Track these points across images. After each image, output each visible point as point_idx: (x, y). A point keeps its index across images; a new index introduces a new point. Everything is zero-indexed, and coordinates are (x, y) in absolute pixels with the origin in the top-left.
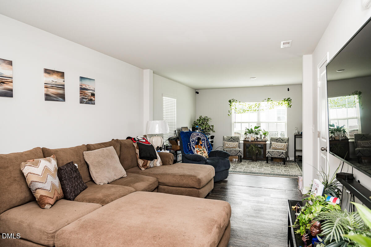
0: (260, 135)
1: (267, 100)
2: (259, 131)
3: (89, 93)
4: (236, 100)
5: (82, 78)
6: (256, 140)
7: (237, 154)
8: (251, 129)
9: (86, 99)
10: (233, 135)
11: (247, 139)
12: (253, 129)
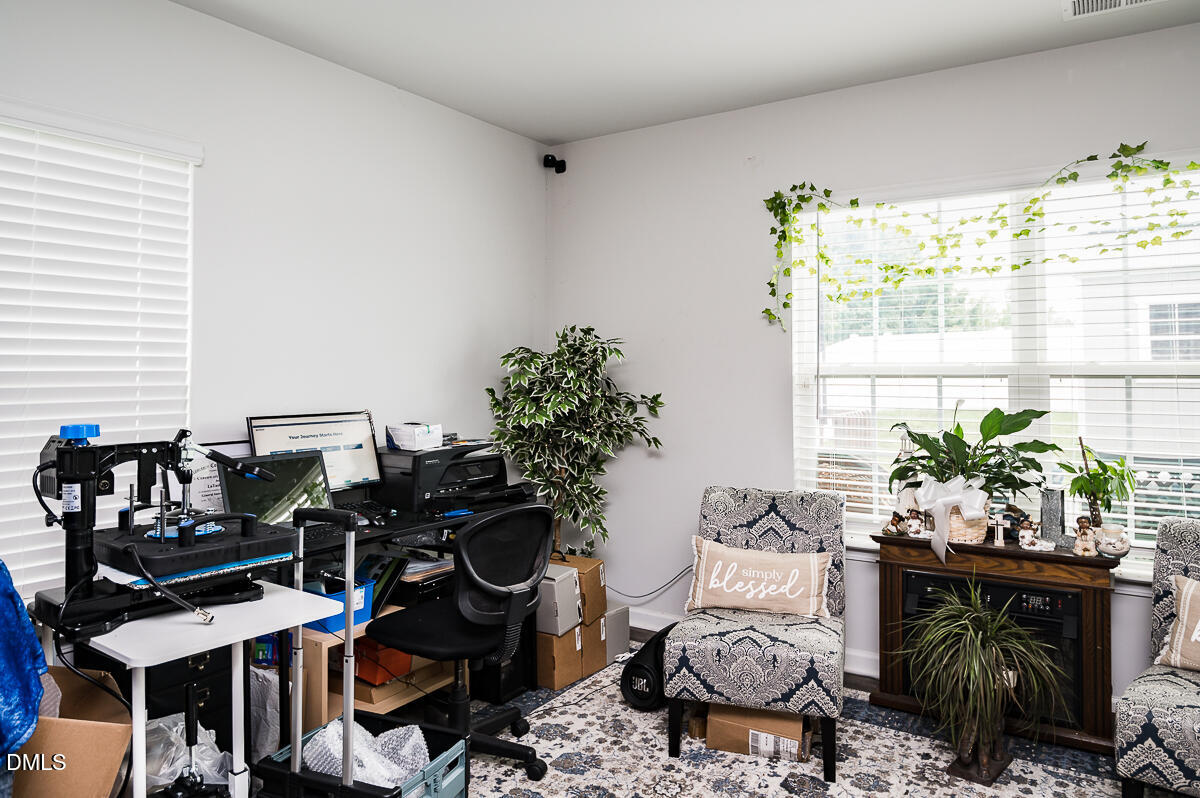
0: (1047, 494)
1: (1105, 165)
2: (1030, 455)
4: (820, 191)
6: (999, 542)
7: (786, 697)
8: (954, 440)
10: (804, 480)
11: (915, 529)
12: (972, 437)
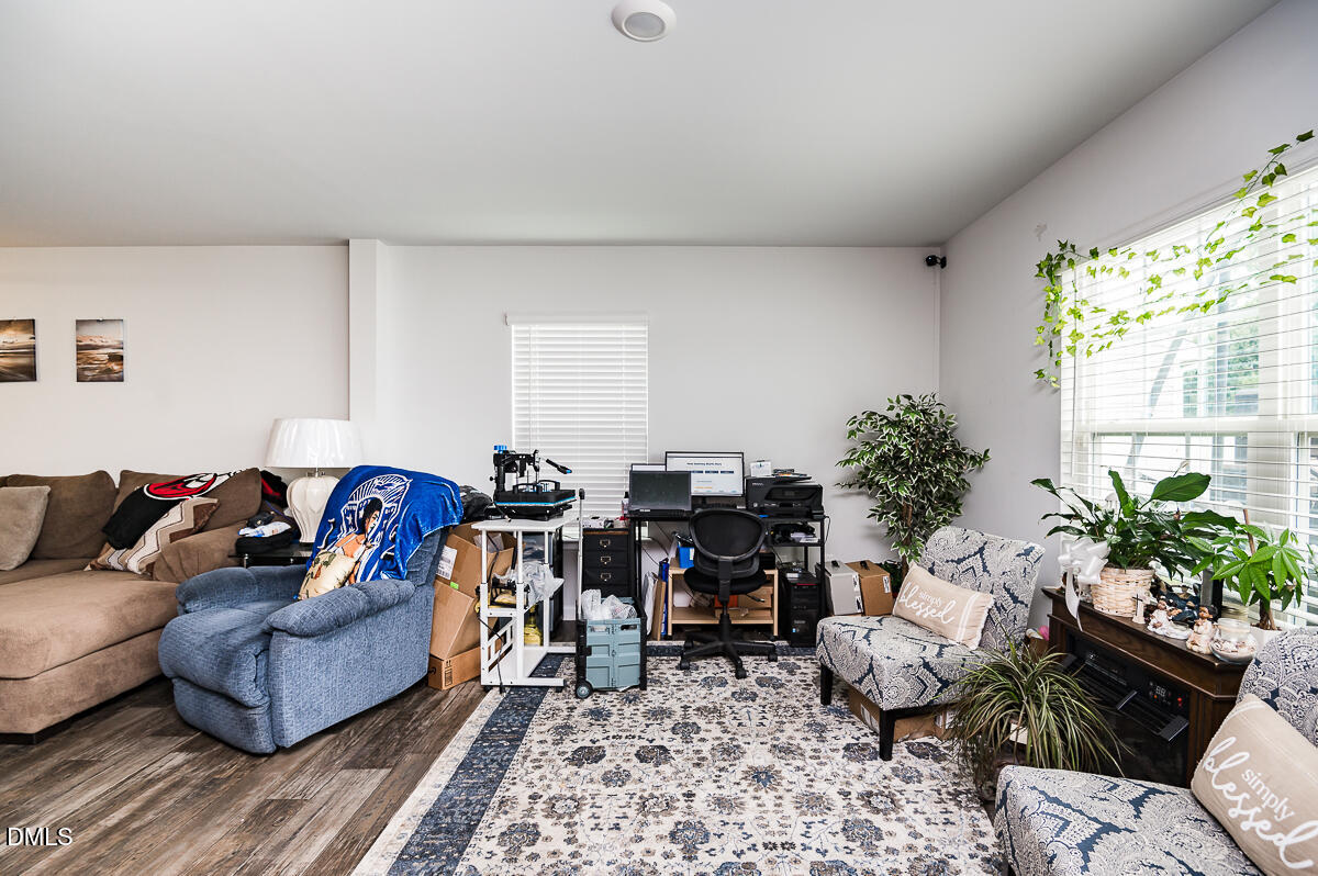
3: (102, 355)
4: (1069, 247)
5: (79, 323)
9: (95, 369)
